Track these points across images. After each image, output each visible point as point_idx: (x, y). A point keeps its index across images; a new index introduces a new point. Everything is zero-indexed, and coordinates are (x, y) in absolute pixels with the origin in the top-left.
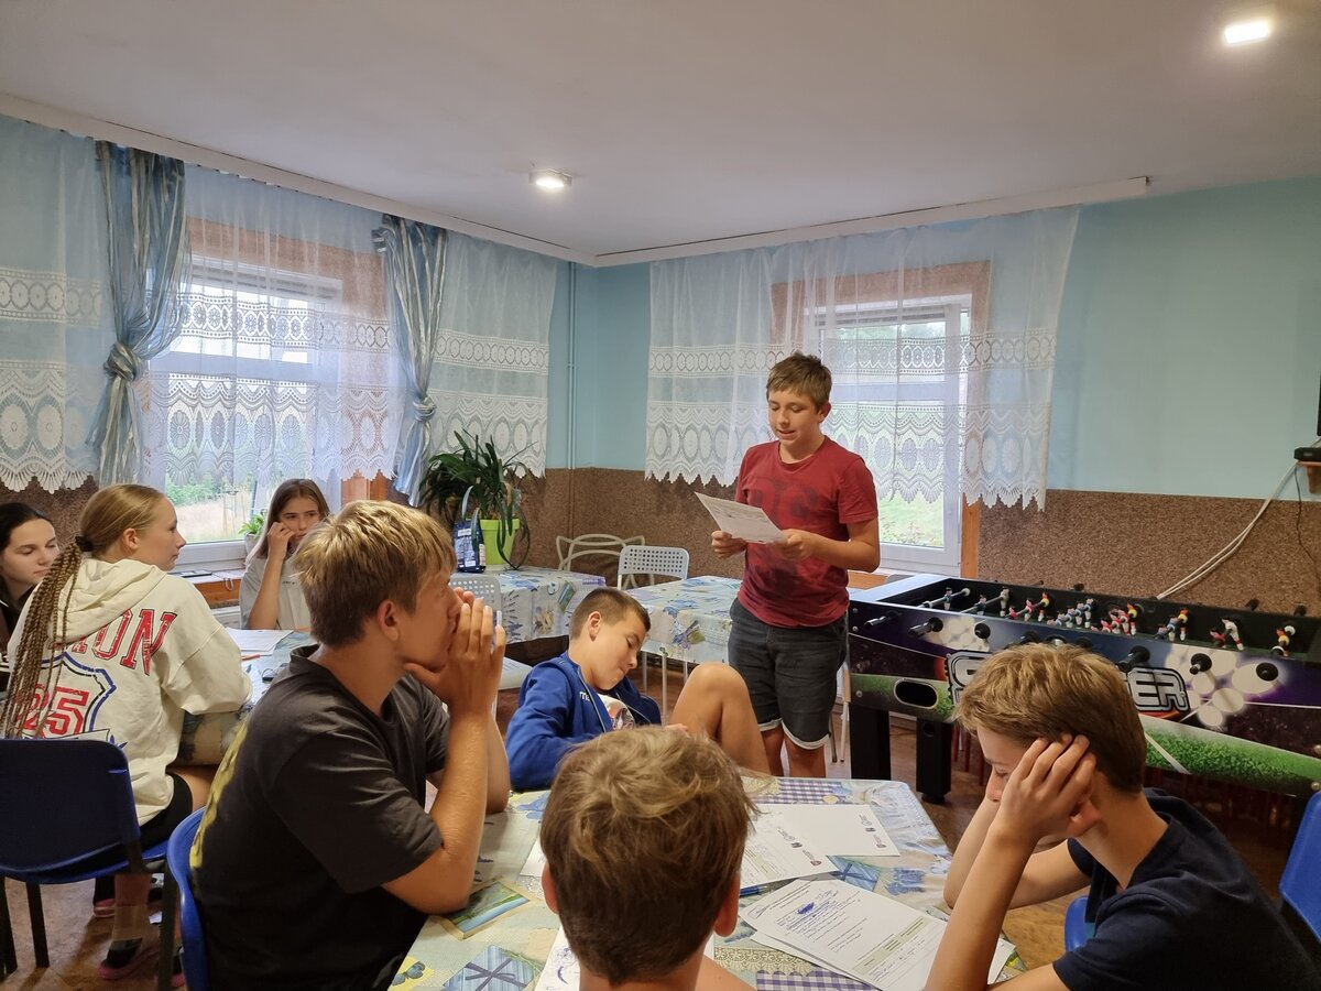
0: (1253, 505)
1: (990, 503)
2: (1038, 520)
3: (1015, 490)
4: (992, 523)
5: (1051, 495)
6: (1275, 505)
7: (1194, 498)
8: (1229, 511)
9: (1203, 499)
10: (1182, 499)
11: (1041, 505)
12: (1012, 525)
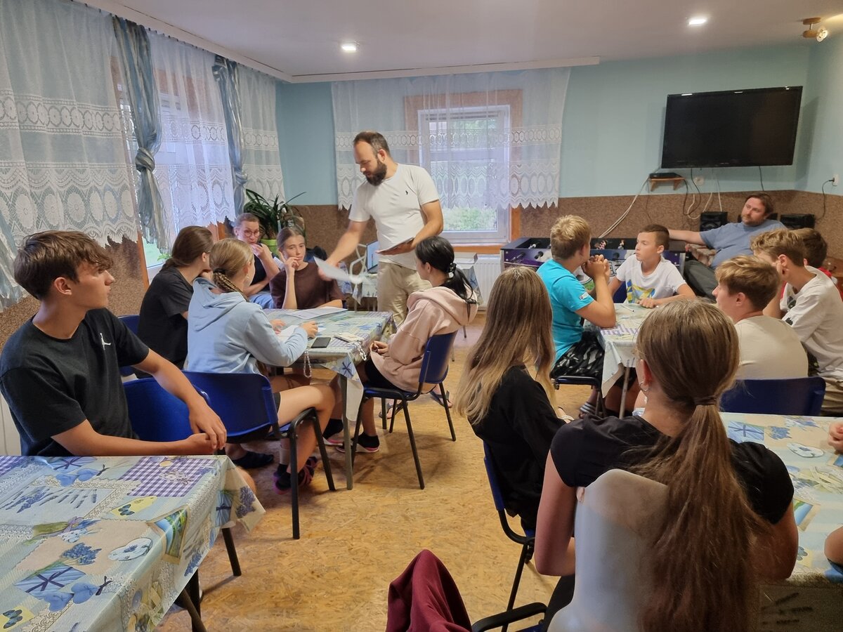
0: (631, 198)
1: (525, 206)
2: (547, 212)
3: (543, 199)
4: (527, 216)
5: (560, 200)
6: (640, 197)
7: (610, 197)
8: (623, 201)
9: (613, 197)
10: (606, 198)
11: (556, 205)
12: (535, 215)
